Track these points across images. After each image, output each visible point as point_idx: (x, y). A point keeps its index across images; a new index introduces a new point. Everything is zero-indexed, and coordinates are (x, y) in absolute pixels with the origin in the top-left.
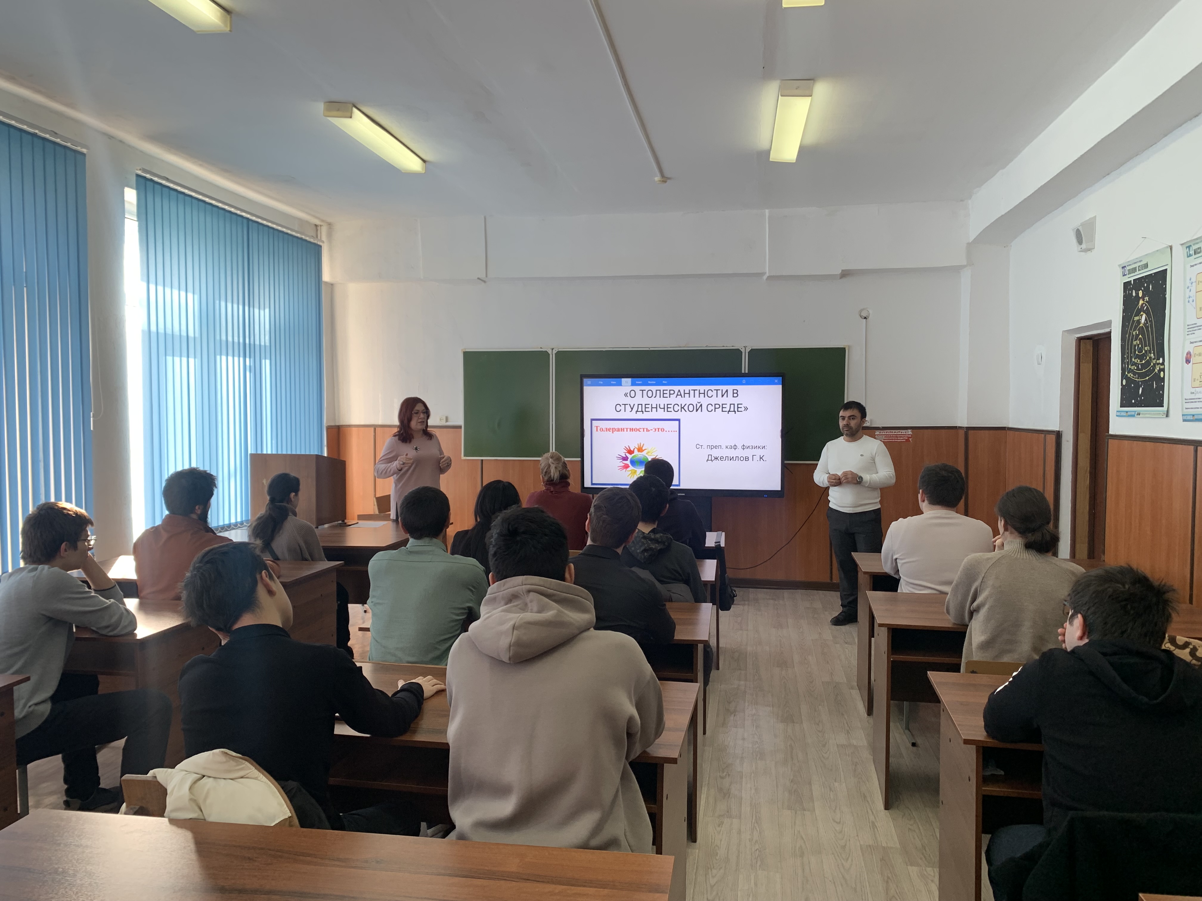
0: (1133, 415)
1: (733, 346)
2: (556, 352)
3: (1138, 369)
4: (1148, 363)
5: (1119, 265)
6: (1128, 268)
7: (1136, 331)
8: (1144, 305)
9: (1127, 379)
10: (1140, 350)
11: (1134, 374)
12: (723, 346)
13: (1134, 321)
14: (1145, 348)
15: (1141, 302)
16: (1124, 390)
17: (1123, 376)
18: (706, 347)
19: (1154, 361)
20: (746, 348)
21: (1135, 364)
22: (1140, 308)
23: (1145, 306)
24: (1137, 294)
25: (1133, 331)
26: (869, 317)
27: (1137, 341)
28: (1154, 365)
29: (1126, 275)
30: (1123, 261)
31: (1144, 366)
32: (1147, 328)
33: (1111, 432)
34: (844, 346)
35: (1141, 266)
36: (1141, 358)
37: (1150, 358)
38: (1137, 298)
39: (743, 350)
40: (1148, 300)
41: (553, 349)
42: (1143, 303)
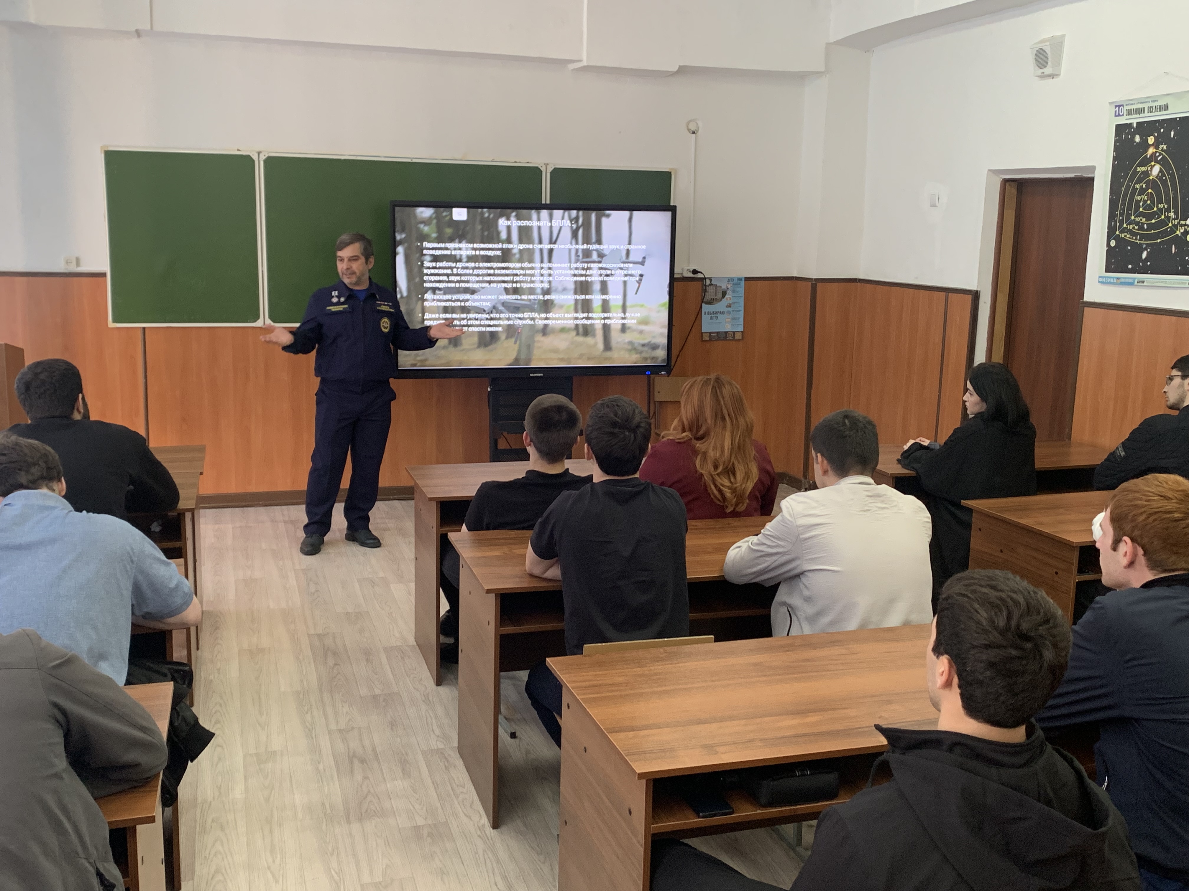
0: (1131, 283)
1: (528, 163)
2: (264, 158)
3: (1141, 228)
4: (1164, 223)
5: (1111, 103)
6: (1126, 108)
7: (1141, 184)
8: (1158, 154)
9: (1117, 239)
10: (1150, 207)
11: (1132, 233)
12: (516, 162)
13: (1135, 172)
14: (1159, 205)
15: (1151, 150)
16: (1110, 252)
17: (1111, 234)
18: (492, 161)
19: (1176, 222)
20: (548, 167)
21: (1137, 223)
22: (1148, 156)
23: (1159, 156)
24: (1144, 142)
25: (1136, 183)
26: (698, 131)
27: (1143, 197)
28: (1176, 226)
29: (1123, 115)
30: (1118, 98)
31: (1151, 227)
32: (1164, 183)
33: (1086, 298)
34: (670, 169)
35: (1154, 108)
36: (1149, 217)
37: (1168, 218)
38: (1145, 145)
39: (543, 169)
40: (1165, 148)
41: (259, 153)
42: (1156, 152)
